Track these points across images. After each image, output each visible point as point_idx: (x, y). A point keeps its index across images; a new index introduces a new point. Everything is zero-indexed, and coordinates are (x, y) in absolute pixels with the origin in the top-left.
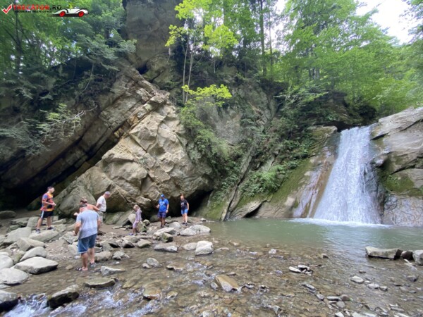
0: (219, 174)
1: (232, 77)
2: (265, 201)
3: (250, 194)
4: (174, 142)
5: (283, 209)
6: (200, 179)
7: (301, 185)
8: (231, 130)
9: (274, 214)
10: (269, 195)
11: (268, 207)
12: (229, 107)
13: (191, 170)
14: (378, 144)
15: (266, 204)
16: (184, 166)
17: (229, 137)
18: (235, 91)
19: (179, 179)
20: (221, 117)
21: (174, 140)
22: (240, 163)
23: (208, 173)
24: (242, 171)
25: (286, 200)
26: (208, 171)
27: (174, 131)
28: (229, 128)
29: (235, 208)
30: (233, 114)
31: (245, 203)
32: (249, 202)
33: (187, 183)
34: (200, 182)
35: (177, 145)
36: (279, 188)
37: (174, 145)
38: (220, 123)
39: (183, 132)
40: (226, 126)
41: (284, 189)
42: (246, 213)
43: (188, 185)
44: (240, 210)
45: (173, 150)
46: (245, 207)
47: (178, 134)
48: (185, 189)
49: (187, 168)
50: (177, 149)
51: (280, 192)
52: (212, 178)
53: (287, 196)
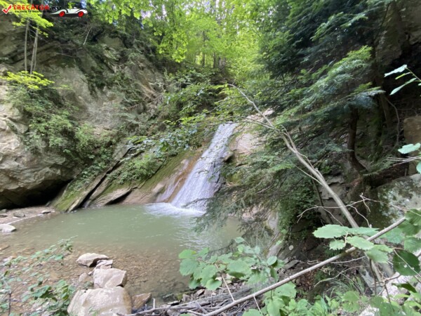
0: (83, 162)
1: (117, 50)
2: (136, 188)
3: (119, 182)
4: (4, 130)
5: (150, 196)
6: (47, 169)
7: (175, 172)
8: (108, 113)
9: (139, 200)
10: (141, 182)
11: (136, 193)
12: (105, 87)
13: (31, 161)
15: (136, 190)
16: (21, 157)
17: (106, 121)
18: (118, 68)
19: (13, 171)
20: (96, 98)
21: (3, 128)
22: (113, 149)
23: (60, 163)
24: (116, 158)
25: (155, 187)
26: (60, 160)
27: (5, 116)
28: (106, 111)
29: (98, 196)
30: (111, 95)
31: (112, 191)
32: (116, 190)
33: (27, 175)
34: (48, 172)
35: (8, 133)
36: (153, 175)
37: (4, 133)
38: (94, 104)
39: (19, 117)
40: (103, 108)
41: (158, 176)
42: (109, 200)
43: (30, 177)
44: (104, 197)
45: (4, 139)
46: (109, 195)
47: (11, 119)
48: (26, 181)
49: (25, 159)
50: (9, 137)
51: (154, 178)
52: (69, 167)
53: (158, 183)
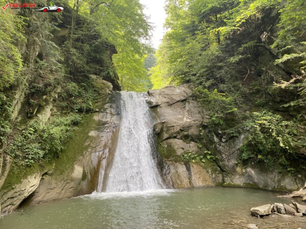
2: (46, 174)
5: (72, 184)
7: (86, 148)
9: (60, 193)
10: (50, 163)
14: (154, 112)
15: (47, 179)
25: (73, 169)
42: (22, 198)
44: (10, 194)
46: (18, 187)
51: (64, 158)
53: (73, 164)
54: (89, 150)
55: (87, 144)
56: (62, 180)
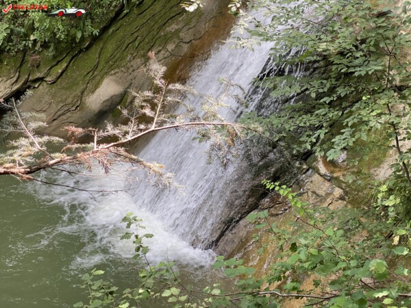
2: (41, 79)
10: (56, 60)
15: (43, 88)
25: (97, 86)
53: (106, 73)
54: (171, 47)
55: (173, 27)
56: (62, 101)
